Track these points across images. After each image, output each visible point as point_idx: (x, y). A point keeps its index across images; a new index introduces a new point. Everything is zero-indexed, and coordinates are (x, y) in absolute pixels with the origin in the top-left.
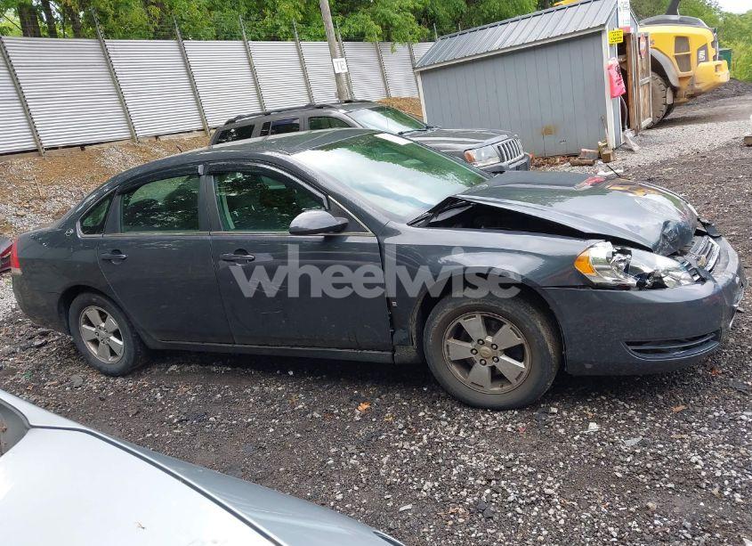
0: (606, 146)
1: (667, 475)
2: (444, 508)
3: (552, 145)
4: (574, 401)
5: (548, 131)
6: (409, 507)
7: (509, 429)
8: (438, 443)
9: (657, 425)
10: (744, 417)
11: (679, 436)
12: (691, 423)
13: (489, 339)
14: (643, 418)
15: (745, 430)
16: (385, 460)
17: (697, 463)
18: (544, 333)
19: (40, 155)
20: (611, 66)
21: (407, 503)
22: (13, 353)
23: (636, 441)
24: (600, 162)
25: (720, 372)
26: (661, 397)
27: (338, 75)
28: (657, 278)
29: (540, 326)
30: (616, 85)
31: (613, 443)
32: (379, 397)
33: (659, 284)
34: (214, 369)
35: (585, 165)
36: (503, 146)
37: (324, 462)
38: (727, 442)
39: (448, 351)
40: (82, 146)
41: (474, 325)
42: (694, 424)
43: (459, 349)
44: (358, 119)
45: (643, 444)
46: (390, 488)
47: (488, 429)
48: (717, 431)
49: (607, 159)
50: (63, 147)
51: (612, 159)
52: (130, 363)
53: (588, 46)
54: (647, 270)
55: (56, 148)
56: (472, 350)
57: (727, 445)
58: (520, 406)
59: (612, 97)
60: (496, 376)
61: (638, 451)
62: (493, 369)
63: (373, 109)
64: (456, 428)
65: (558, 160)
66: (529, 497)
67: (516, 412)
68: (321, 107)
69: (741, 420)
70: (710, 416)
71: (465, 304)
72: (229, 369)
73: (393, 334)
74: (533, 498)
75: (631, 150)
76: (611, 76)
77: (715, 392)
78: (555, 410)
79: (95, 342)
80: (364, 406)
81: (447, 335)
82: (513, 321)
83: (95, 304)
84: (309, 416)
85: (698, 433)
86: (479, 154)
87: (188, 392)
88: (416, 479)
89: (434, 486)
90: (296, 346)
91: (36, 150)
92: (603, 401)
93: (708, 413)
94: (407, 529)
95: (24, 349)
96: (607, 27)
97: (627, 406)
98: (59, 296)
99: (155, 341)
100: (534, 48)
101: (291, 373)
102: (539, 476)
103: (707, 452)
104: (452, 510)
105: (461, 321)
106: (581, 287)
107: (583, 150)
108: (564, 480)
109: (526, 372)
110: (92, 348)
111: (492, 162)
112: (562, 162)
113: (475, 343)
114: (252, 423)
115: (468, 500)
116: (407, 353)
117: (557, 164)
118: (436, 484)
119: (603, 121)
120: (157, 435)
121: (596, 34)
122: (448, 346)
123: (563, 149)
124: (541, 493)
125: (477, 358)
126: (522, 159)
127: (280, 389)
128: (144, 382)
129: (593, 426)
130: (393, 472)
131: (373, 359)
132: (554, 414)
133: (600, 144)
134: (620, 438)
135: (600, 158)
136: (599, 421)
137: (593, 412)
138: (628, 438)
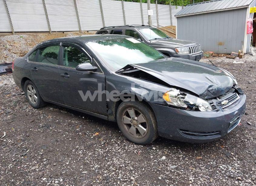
0: (242, 52)
1: (176, 183)
2: (97, 175)
3: (221, 49)
4: (164, 147)
5: (220, 44)
6: (86, 172)
7: (135, 152)
8: (110, 152)
9: (187, 162)
10: (221, 167)
11: (192, 168)
12: (200, 164)
13: (136, 118)
14: (184, 159)
15: (218, 172)
16: (90, 154)
17: (191, 180)
18: (152, 120)
19: (50, 33)
20: (249, 21)
21: (86, 171)
22: (15, 95)
23: (175, 166)
24: (238, 58)
25: (224, 147)
26: (196, 152)
27: (149, 16)
28: (197, 106)
29: (151, 117)
30: (249, 29)
31: (166, 166)
32: (104, 131)
33: (197, 109)
34: (62, 111)
35: (231, 58)
36: (192, 47)
37: (72, 150)
38: (208, 175)
39: (124, 120)
40: (63, 32)
41: (131, 112)
42: (200, 165)
43: (127, 120)
44: (141, 32)
45: (177, 168)
46: (85, 164)
47: (129, 150)
48: (207, 170)
49: (241, 57)
50: (58, 32)
51: (243, 57)
52: (39, 105)
53: (241, 13)
54: (192, 103)
55: (55, 32)
56: (131, 121)
57: (207, 176)
58: (145, 144)
59: (247, 34)
60: (138, 132)
61: (172, 171)
62: (137, 129)
63: (151, 29)
64: (119, 148)
65: (222, 55)
66: (125, 179)
67: (142, 146)
68: (131, 26)
69: (220, 168)
70: (209, 163)
71: (128, 104)
72: (66, 112)
73: (107, 110)
74: (126, 180)
75: (252, 55)
76: (248, 26)
77: (218, 154)
78: (154, 148)
79: (31, 96)
80: (97, 134)
81: (123, 114)
82: (143, 113)
83: (30, 84)
84: (78, 133)
85: (200, 169)
86: (181, 49)
87: (51, 118)
88: (94, 163)
89: (98, 167)
90: (81, 109)
91: (49, 32)
92: (174, 149)
93: (209, 162)
94: (80, 180)
95: (18, 95)
96: (250, 6)
97: (181, 153)
98: (21, 80)
99: (45, 99)
100: (220, 12)
101: (83, 117)
102: (133, 172)
103: (198, 177)
104: (98, 177)
105: (128, 110)
106: (164, 105)
107: (232, 52)
108: (141, 175)
109: (146, 132)
110: (30, 98)
111: (186, 53)
112: (224, 56)
113: (132, 119)
114: (61, 132)
115: (105, 174)
116: (112, 118)
117: (221, 57)
118: (99, 166)
119: (243, 42)
120: (33, 130)
121: (245, 9)
122: (123, 118)
123: (225, 51)
124: (129, 178)
125: (132, 124)
126: (200, 53)
127: (76, 122)
128: (41, 112)
129: (164, 158)
130: (89, 159)
131: (103, 118)
132: (153, 150)
133: (240, 51)
134: (170, 164)
135: (238, 56)
136: (167, 156)
137: (168, 152)
138: (173, 165)
